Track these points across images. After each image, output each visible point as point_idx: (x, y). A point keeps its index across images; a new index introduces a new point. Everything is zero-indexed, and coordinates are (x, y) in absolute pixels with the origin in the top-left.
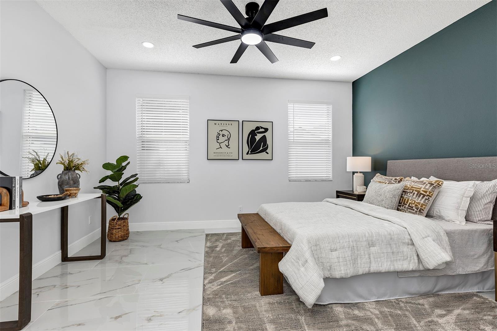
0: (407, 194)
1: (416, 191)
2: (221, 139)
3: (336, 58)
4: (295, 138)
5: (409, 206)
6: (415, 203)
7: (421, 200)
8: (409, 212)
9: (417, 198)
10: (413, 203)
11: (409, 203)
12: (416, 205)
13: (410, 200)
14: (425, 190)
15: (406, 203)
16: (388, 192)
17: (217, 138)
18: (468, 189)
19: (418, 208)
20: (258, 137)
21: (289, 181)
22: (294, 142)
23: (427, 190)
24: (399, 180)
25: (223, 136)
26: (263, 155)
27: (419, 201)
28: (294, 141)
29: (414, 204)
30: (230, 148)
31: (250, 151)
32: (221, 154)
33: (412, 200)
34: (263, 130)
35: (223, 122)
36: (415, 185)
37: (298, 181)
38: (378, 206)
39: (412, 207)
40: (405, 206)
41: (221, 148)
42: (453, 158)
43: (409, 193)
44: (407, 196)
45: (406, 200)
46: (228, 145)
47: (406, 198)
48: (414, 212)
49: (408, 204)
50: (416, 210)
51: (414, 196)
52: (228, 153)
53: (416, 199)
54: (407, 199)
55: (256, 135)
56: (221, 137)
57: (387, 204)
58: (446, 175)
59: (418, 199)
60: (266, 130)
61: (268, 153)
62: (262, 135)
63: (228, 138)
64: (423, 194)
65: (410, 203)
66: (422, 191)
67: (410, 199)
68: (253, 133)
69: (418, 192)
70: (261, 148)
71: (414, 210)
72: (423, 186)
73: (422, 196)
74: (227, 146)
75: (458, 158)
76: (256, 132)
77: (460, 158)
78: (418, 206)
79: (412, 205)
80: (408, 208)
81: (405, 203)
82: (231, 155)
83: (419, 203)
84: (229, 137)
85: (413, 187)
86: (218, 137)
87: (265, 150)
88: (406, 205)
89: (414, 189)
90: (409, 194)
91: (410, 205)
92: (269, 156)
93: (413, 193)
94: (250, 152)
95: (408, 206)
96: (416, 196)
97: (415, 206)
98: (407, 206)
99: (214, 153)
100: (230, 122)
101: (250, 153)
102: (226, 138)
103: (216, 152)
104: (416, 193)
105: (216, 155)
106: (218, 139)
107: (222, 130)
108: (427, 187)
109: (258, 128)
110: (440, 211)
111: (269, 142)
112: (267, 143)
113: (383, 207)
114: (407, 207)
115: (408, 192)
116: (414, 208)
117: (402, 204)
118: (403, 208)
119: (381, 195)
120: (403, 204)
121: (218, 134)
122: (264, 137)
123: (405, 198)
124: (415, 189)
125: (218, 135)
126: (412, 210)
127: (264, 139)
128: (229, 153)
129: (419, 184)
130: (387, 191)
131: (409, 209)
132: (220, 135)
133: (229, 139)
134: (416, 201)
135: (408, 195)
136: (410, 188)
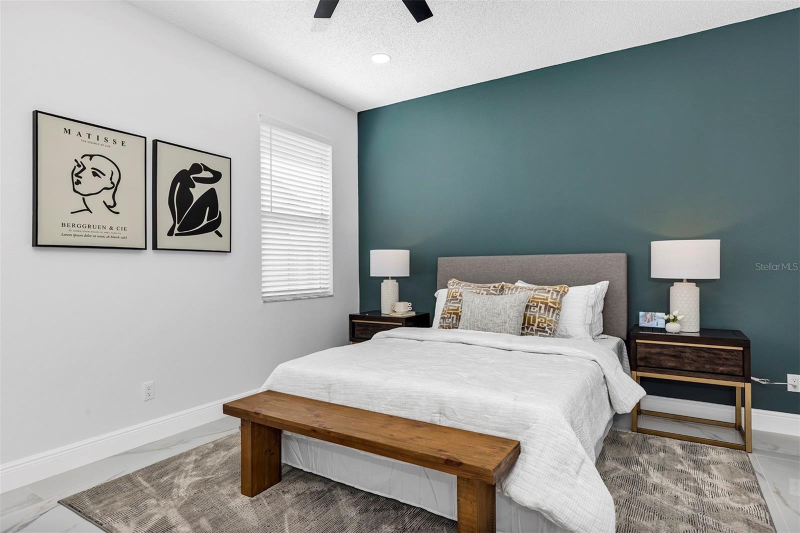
0: (530, 308)
1: (541, 303)
2: (89, 183)
3: (381, 59)
4: (273, 205)
5: (538, 326)
6: (547, 322)
7: (552, 317)
8: (540, 335)
9: (546, 313)
10: (543, 321)
11: (537, 322)
12: (549, 325)
13: (538, 318)
14: (553, 301)
15: (533, 322)
16: (511, 307)
17: (75, 179)
18: (590, 296)
19: (552, 328)
20: (198, 191)
21: (265, 302)
22: (271, 212)
23: (556, 301)
24: (500, 288)
25: (95, 174)
26: (207, 240)
27: (550, 318)
28: (273, 211)
29: (545, 323)
30: (118, 213)
31: (177, 226)
32: (87, 229)
33: (541, 317)
34: (209, 175)
35: (95, 131)
36: (536, 295)
37: (281, 301)
38: (497, 332)
39: (544, 328)
40: (532, 328)
41: (88, 210)
42: (543, 255)
43: (532, 308)
44: (530, 311)
45: (532, 319)
46: (112, 205)
47: (530, 314)
48: (548, 335)
49: (536, 325)
50: (549, 331)
51: (542, 311)
52: (111, 228)
53: (546, 315)
54: (532, 317)
55: (194, 186)
56: (87, 175)
57: (513, 328)
58: (535, 278)
59: (548, 314)
60: (217, 176)
61: (220, 235)
62: (208, 187)
63: (112, 183)
64: (552, 307)
65: (539, 322)
66: (550, 302)
67: (537, 316)
68: (184, 179)
69: (546, 304)
70: (205, 222)
71: (547, 332)
72: (549, 295)
73: (552, 309)
74: (109, 207)
75: (548, 255)
76: (191, 176)
77: (552, 255)
78: (551, 325)
79: (543, 325)
80: (538, 330)
81: (531, 323)
82: (123, 233)
83: (551, 321)
84: (115, 181)
85: (535, 298)
86: (77, 175)
87: (213, 226)
88: (534, 325)
89: (538, 300)
90: (534, 309)
91: (540, 325)
92: (221, 243)
93: (539, 306)
94: (178, 230)
95: (537, 328)
96: (545, 311)
97: (547, 326)
98: (535, 328)
99: (63, 225)
100: (120, 137)
101: (176, 231)
102: (105, 182)
103: (71, 223)
104: (543, 306)
105: (72, 233)
106: (78, 183)
107: (91, 156)
108: (554, 297)
109: (196, 168)
110: (566, 329)
111: (222, 207)
112: (219, 210)
113: (507, 333)
114: (536, 330)
115: (531, 306)
116: (546, 329)
117: (526, 325)
118: (529, 331)
119: (499, 314)
120: (528, 324)
121: (79, 166)
122: (212, 194)
123: (528, 315)
124: (540, 301)
125: (78, 170)
126: (544, 332)
127: (211, 198)
128: (115, 229)
129: (542, 292)
130: (508, 306)
131: (540, 331)
132: (84, 168)
133: (115, 187)
134: (547, 319)
135: (532, 310)
136: (531, 299)
